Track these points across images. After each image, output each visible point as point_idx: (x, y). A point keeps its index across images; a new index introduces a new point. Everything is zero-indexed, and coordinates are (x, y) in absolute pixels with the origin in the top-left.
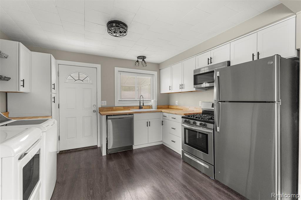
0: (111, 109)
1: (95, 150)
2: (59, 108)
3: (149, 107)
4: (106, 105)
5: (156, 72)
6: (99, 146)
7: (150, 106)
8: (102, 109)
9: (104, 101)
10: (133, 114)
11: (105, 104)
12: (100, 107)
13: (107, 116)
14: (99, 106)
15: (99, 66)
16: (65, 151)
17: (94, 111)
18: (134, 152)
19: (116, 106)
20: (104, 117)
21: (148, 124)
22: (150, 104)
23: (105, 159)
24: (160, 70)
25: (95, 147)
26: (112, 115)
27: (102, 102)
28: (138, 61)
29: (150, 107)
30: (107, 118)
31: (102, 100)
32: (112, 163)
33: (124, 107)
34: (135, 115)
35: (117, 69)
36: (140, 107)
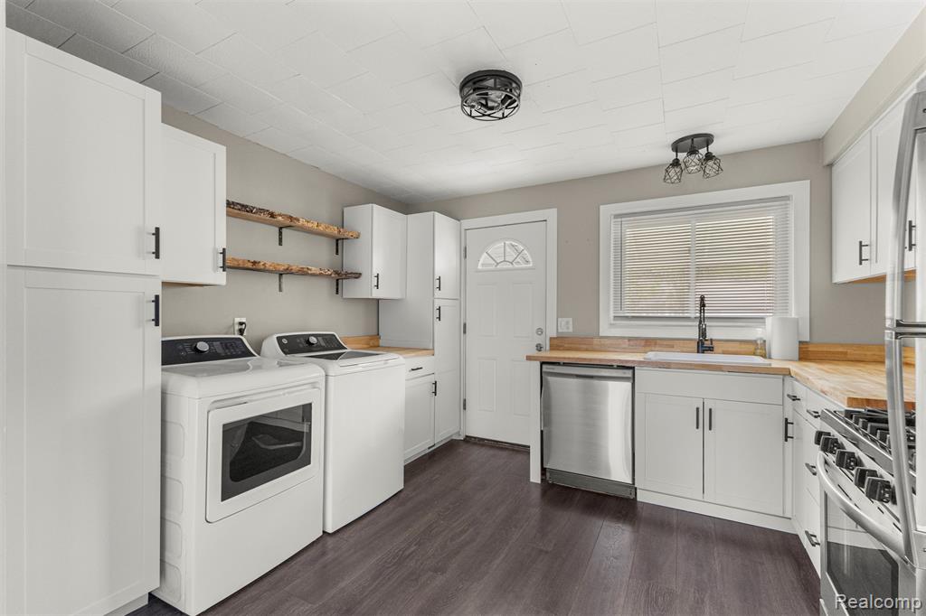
2: (465, 332)
3: (752, 348)
4: (571, 330)
5: (805, 185)
7: (754, 342)
9: (565, 319)
10: (633, 368)
11: (567, 326)
12: (555, 336)
13: (542, 364)
14: (552, 331)
15: (551, 215)
16: (475, 438)
17: (538, 347)
18: (638, 511)
19: (601, 335)
21: (704, 419)
22: (756, 333)
23: (536, 495)
24: (830, 165)
26: (558, 364)
27: (560, 319)
29: (760, 348)
30: (541, 372)
31: (559, 315)
33: (630, 339)
35: (607, 211)
36: (704, 346)
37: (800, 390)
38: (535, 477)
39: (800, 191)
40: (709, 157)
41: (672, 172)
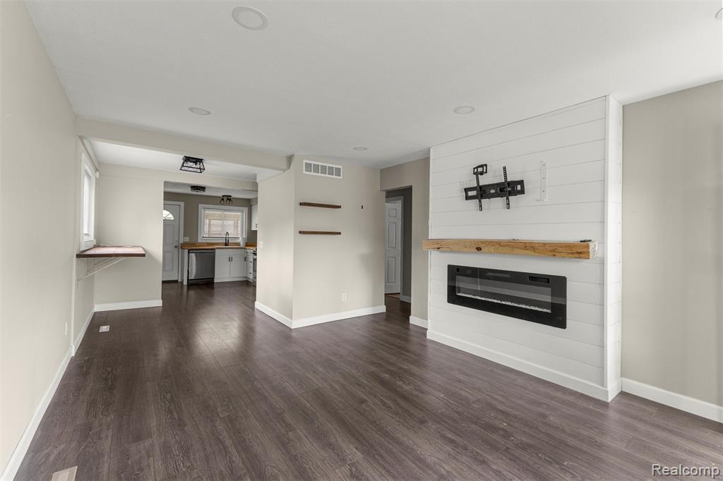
0: (194, 245)
1: (176, 284)
4: (188, 241)
5: (247, 208)
6: (179, 281)
7: (236, 243)
8: (183, 246)
11: (187, 239)
12: (183, 242)
13: (189, 251)
14: (181, 241)
15: (182, 204)
17: (176, 247)
18: (215, 285)
19: (199, 242)
20: (186, 251)
21: (230, 259)
22: (236, 241)
23: (185, 289)
24: (252, 206)
25: (176, 282)
26: (194, 250)
27: (184, 239)
28: (223, 199)
29: (239, 244)
30: (189, 253)
31: (184, 236)
32: (192, 293)
33: (207, 243)
34: (216, 250)
35: (201, 206)
36: (226, 244)
37: (248, 251)
38: (185, 283)
39: (246, 209)
40: (230, 200)
41: (222, 202)
